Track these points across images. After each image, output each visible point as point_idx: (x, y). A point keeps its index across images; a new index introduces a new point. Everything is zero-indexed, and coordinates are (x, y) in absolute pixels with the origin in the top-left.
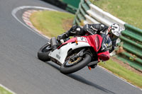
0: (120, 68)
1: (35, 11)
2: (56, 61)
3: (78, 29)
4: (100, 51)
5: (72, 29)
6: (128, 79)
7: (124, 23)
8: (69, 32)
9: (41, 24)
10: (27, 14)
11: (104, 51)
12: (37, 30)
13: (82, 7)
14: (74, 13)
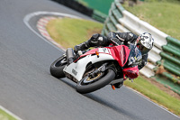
0: (160, 94)
1: (53, 18)
2: (72, 78)
3: (101, 39)
4: (127, 66)
5: (92, 39)
6: (170, 108)
7: (165, 36)
8: (89, 41)
9: (60, 35)
10: (43, 21)
11: (131, 66)
12: (56, 43)
13: (113, 15)
14: (103, 22)
